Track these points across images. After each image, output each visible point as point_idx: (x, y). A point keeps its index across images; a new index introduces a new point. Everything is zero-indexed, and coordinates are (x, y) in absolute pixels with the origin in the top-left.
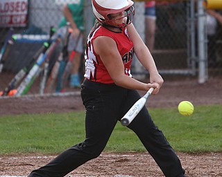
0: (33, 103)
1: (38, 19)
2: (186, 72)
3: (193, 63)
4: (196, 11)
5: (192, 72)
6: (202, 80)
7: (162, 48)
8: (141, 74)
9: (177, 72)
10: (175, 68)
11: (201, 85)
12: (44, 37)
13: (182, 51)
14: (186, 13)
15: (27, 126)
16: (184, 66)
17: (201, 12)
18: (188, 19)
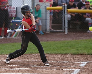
0: (17, 39)
1: (19, 15)
2: (62, 31)
3: (64, 28)
4: (64, 13)
5: (63, 31)
6: (66, 33)
7: (54, 24)
8: (48, 31)
9: (59, 31)
10: (58, 30)
11: (66, 34)
12: (21, 20)
13: (60, 24)
14: (61, 14)
15: (16, 46)
16: (61, 29)
17: (66, 13)
18: (62, 15)
